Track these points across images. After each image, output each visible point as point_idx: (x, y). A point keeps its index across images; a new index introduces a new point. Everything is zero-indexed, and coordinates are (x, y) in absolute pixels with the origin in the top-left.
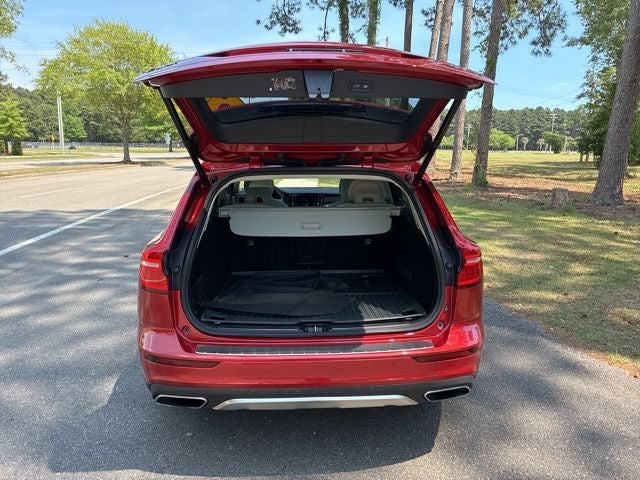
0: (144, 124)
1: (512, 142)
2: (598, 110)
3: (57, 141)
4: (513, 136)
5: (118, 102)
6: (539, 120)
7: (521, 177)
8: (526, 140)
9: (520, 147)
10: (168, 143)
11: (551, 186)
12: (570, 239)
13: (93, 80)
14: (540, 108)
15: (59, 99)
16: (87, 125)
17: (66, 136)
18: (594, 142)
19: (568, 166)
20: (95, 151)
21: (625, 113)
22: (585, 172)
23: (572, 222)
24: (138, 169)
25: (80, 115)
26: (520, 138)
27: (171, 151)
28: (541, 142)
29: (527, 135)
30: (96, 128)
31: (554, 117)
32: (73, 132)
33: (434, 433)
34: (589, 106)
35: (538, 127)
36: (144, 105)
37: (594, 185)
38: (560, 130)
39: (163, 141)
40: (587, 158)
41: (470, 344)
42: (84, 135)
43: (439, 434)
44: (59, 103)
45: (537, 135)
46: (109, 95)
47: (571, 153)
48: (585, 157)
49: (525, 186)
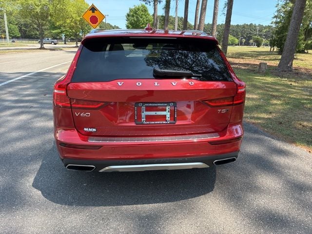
0: (50, 29)
1: (237, 41)
2: (280, 25)
3: (5, 38)
4: (237, 39)
5: (36, 16)
6: (251, 30)
7: (243, 58)
8: (244, 40)
9: (241, 44)
10: (64, 39)
11: (257, 62)
12: (270, 87)
13: (22, 4)
14: (251, 24)
15: (5, 15)
16: (20, 30)
17: (9, 35)
18: (277, 41)
19: (264, 53)
20: (26, 43)
21: (296, 25)
22: (273, 56)
23: (269, 79)
24: (49, 52)
25: (17, 24)
26: (241, 39)
27: (65, 43)
28: (251, 41)
29: (245, 38)
30: (26, 31)
31: (258, 28)
32: (13, 33)
33: (214, 181)
34: (276, 23)
35: (250, 33)
36: (50, 18)
37: (279, 62)
38: (260, 35)
39: (61, 39)
40: (274, 49)
41: (236, 135)
42: (19, 35)
43: (217, 182)
44: (5, 17)
45: (249, 38)
46: (31, 12)
47: (265, 47)
48: (272, 49)
49: (245, 62)
